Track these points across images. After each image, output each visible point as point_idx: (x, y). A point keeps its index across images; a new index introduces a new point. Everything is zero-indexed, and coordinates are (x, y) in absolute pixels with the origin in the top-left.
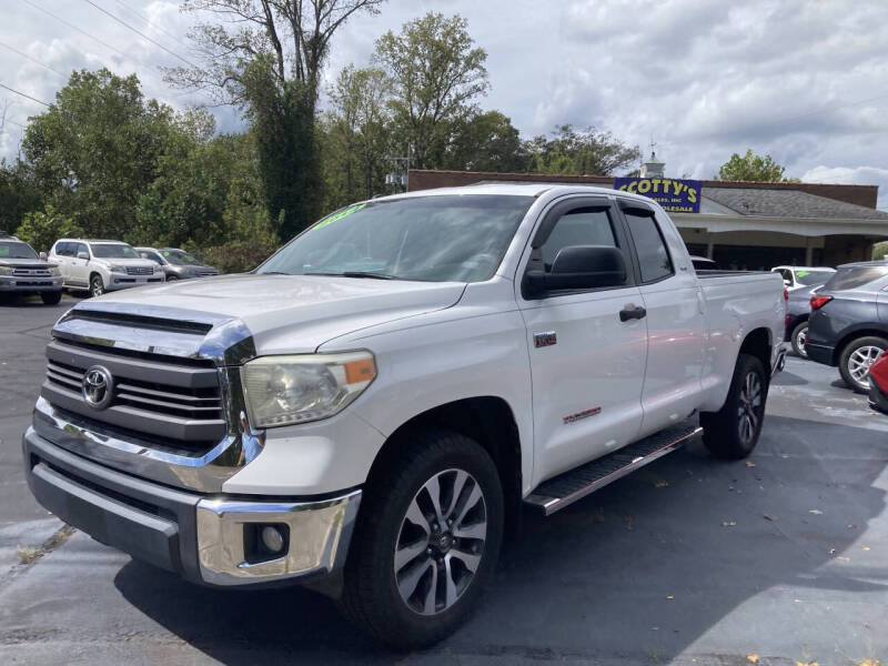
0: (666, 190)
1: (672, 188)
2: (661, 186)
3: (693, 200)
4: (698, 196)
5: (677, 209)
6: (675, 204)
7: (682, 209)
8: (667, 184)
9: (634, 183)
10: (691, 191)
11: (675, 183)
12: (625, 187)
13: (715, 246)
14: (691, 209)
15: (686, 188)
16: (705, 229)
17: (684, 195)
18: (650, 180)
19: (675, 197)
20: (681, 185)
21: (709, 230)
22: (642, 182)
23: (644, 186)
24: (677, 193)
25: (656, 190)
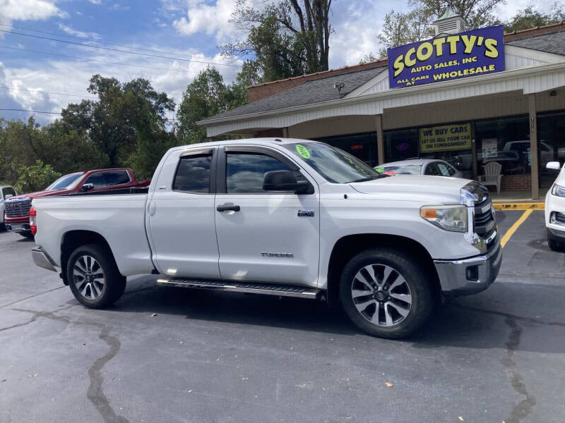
0: (454, 50)
1: (461, 45)
2: (447, 46)
3: (494, 53)
4: (500, 47)
5: (472, 71)
6: (468, 66)
7: (479, 70)
8: (453, 41)
9: (412, 50)
10: (490, 43)
11: (465, 38)
12: (401, 58)
13: (538, 114)
14: (491, 68)
15: (481, 39)
16: (521, 91)
17: (480, 50)
18: (431, 41)
19: (468, 55)
20: (473, 38)
21: (526, 92)
22: (421, 48)
23: (425, 51)
24: (468, 50)
25: (440, 52)
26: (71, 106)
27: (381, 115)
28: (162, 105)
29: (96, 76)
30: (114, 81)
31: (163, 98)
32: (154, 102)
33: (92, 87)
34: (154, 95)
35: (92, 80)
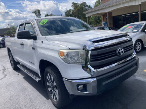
26: (67, 11)
27: (141, 5)
28: (89, 9)
29: (73, 2)
30: (77, 3)
31: (90, 7)
32: (87, 8)
33: (72, 5)
34: (87, 6)
35: (72, 4)
